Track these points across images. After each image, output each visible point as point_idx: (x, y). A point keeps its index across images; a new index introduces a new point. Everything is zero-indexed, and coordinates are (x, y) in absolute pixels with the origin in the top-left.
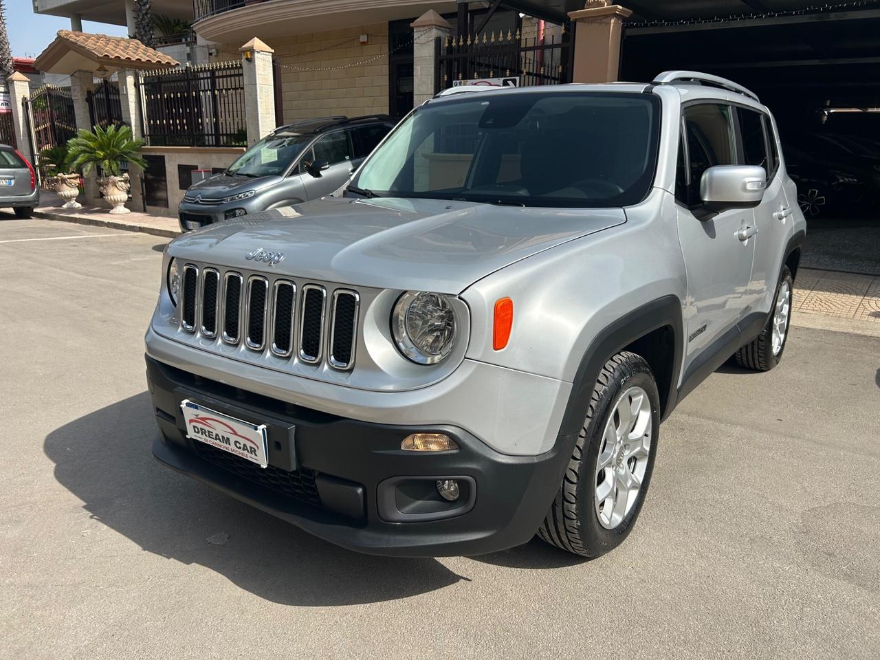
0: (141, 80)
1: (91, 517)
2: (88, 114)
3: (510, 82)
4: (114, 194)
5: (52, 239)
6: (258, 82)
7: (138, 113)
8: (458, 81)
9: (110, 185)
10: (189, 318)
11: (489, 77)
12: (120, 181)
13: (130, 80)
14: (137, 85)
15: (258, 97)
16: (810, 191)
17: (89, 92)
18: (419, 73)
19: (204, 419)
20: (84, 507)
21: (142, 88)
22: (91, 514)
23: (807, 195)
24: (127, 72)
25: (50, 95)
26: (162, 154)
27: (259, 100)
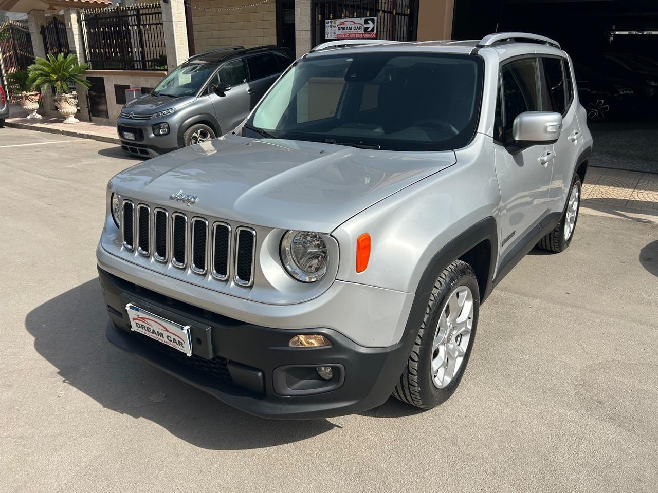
0: (83, 17)
1: (64, 381)
2: (42, 44)
3: (370, 22)
4: (66, 108)
5: (21, 145)
6: (173, 20)
7: (81, 43)
8: (329, 20)
9: (63, 101)
10: (129, 240)
11: (353, 17)
12: (70, 98)
13: (74, 17)
14: (79, 21)
15: (174, 31)
16: (598, 101)
17: (42, 27)
18: (299, 14)
19: (144, 319)
20: (58, 373)
21: (84, 23)
22: (64, 379)
23: (596, 105)
24: (71, 11)
25: (12, 29)
26: (101, 76)
27: (175, 34)
